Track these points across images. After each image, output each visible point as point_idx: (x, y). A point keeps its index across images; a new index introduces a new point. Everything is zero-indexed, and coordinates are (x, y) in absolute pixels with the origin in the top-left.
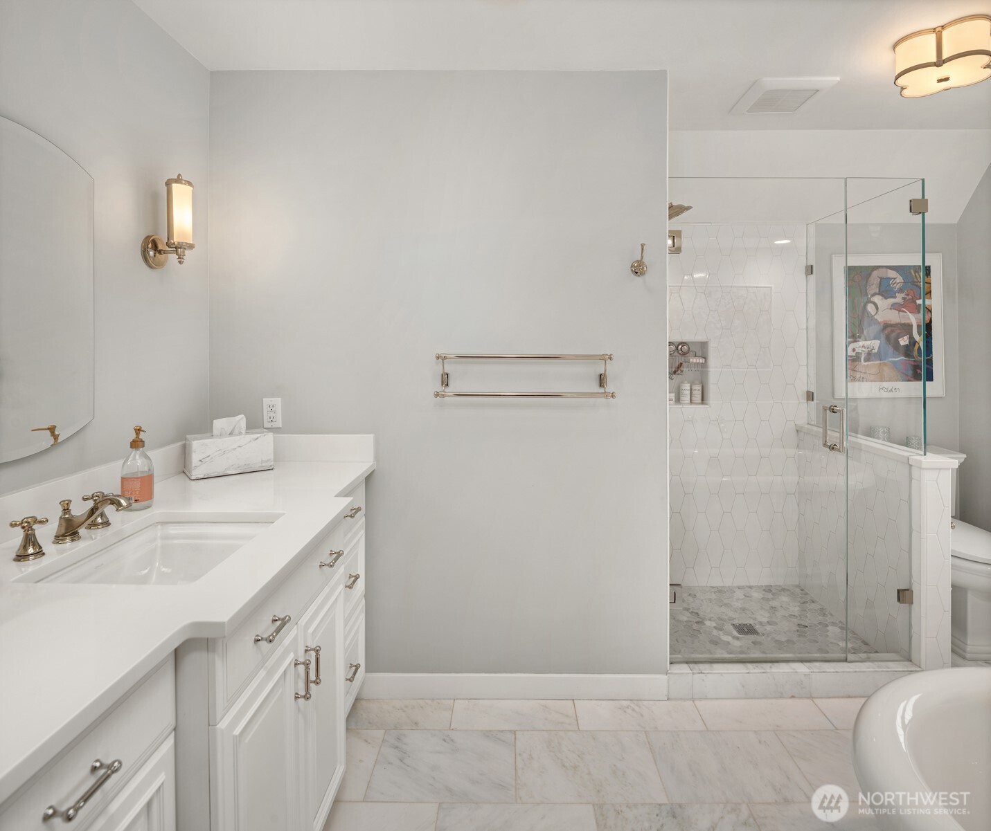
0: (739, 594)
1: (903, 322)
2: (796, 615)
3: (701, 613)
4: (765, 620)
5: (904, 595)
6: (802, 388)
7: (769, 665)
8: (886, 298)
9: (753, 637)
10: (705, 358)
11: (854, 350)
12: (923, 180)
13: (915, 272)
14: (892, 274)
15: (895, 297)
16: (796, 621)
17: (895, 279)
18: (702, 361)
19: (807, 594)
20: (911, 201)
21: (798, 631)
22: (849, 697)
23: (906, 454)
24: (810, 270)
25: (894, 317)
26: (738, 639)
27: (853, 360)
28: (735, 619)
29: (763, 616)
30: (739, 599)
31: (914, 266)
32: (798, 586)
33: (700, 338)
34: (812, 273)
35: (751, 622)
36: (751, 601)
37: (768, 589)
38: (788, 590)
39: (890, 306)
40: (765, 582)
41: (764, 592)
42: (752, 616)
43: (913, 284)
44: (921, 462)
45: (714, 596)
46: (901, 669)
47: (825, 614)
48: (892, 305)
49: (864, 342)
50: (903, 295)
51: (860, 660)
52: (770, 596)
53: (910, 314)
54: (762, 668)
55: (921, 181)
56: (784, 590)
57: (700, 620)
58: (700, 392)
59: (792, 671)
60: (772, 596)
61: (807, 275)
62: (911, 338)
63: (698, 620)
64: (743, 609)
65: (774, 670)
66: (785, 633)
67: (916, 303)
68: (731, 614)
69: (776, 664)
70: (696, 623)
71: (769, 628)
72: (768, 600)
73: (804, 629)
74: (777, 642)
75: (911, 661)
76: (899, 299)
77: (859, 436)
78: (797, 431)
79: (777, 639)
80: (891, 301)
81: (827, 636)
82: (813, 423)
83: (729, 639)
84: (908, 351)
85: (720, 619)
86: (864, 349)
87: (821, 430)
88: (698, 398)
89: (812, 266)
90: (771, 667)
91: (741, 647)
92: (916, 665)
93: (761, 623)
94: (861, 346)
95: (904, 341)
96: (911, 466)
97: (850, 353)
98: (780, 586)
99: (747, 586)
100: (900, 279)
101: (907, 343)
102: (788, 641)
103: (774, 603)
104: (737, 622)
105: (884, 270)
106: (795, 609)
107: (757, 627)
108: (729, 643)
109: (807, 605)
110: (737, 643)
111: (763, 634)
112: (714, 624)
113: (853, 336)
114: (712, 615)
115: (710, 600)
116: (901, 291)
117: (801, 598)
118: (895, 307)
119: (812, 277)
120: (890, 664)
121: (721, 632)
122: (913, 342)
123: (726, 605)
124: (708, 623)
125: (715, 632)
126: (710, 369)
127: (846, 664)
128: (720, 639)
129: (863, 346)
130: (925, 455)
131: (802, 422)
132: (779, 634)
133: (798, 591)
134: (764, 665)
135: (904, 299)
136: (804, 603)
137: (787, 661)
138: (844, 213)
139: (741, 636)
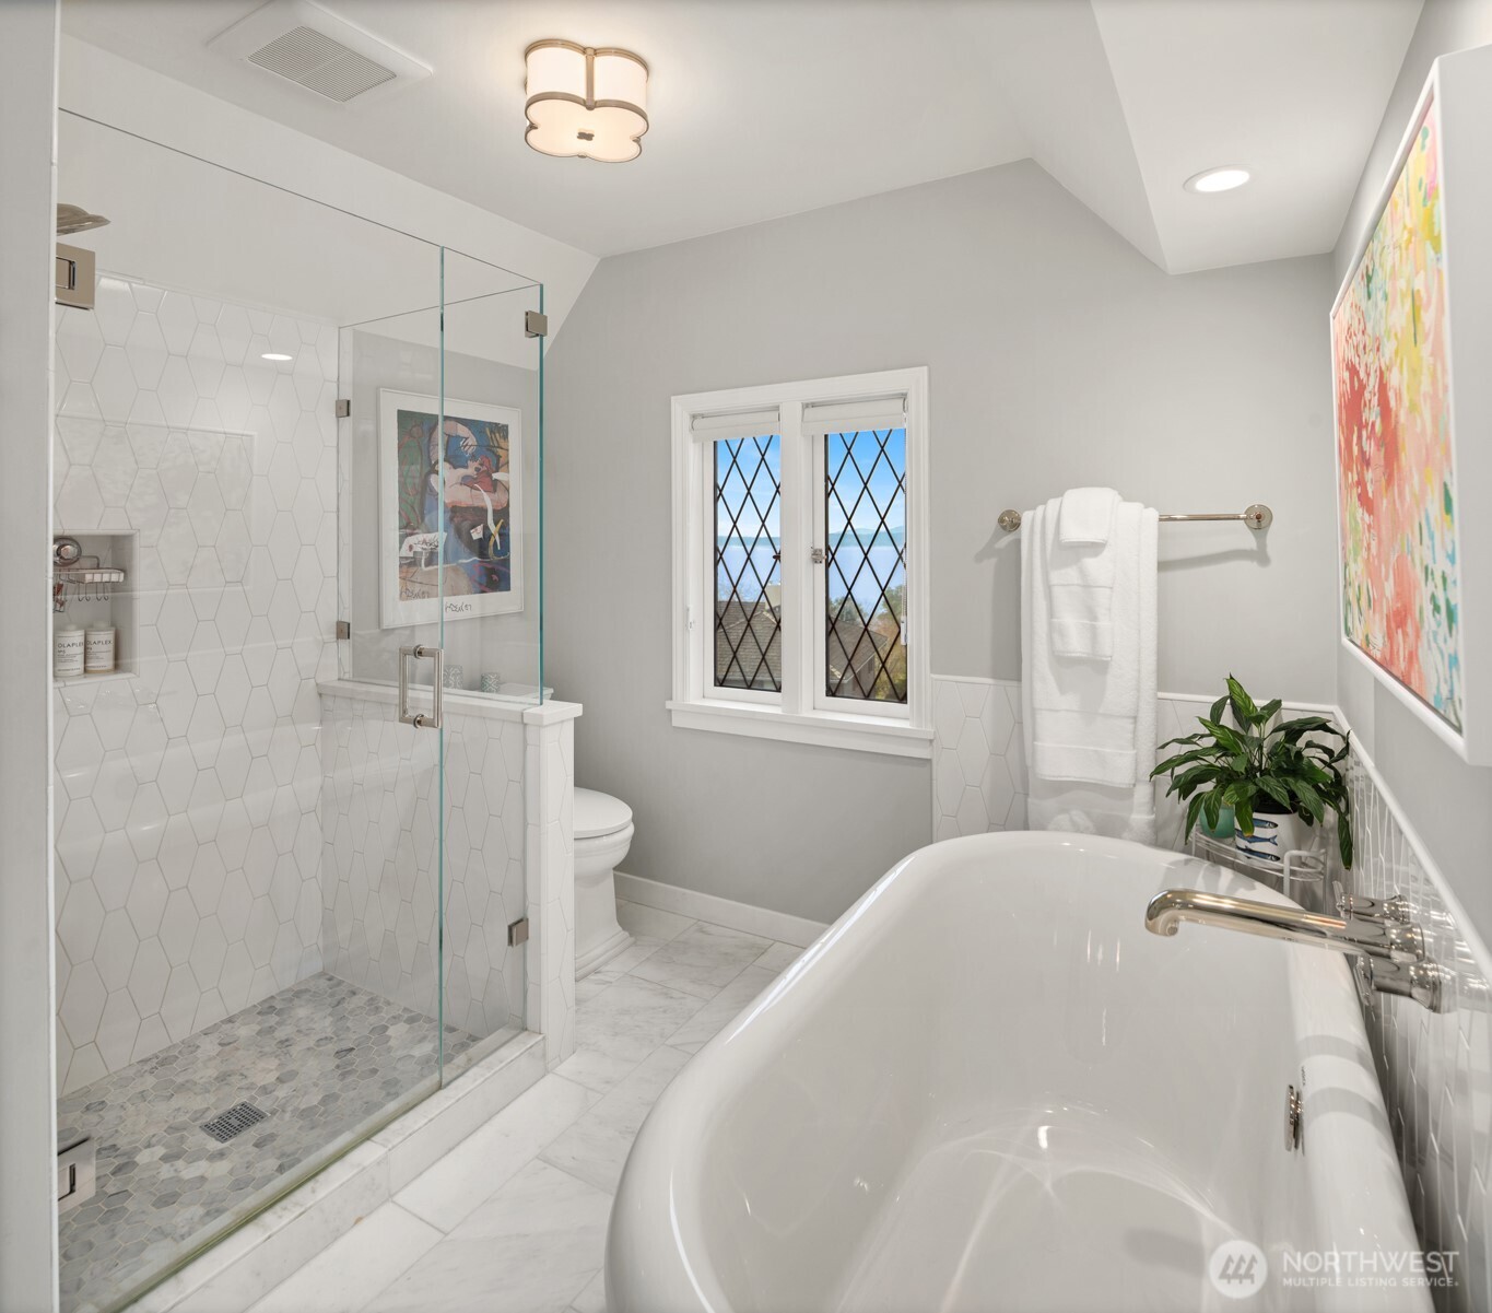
0: (209, 1047)
1: (476, 505)
2: (330, 1035)
3: (123, 1143)
4: (271, 1078)
5: (518, 931)
6: (330, 618)
7: (310, 1185)
8: (455, 468)
9: (252, 1133)
10: (123, 570)
11: (411, 547)
12: (542, 286)
13: (491, 432)
14: (463, 431)
15: (466, 467)
16: (332, 1047)
17: (466, 439)
18: (116, 577)
19: (340, 983)
20: (527, 314)
21: (338, 1067)
22: (450, 1150)
23: (518, 708)
24: (345, 408)
25: (464, 496)
26: (221, 1155)
27: (409, 564)
28: (208, 1109)
29: (265, 1072)
30: (210, 1059)
31: (490, 423)
32: (322, 974)
33: (113, 526)
34: (348, 414)
35: (244, 1098)
36: (237, 1049)
37: (268, 1008)
38: (307, 991)
39: (460, 481)
40: (259, 994)
41: (260, 1018)
42: (244, 1083)
43: (488, 450)
44: (541, 716)
45: (150, 1081)
46: (518, 1054)
47: (377, 1008)
48: (463, 478)
49: (425, 535)
50: (476, 464)
51: (460, 1071)
52: (273, 1019)
53: (485, 494)
54: (296, 1204)
55: (539, 288)
56: (298, 994)
57: (124, 1160)
58: (111, 647)
59: (355, 1171)
60: (278, 1019)
61: (338, 417)
62: (486, 528)
63: (117, 1162)
64: (223, 1078)
65: (321, 1194)
66: (316, 1085)
67: (491, 477)
68: (197, 1103)
69: (321, 1177)
70: (113, 1173)
71: (282, 1092)
72: (271, 1030)
73: (349, 1057)
74: (305, 1114)
75: (526, 1029)
76: (470, 471)
77: (417, 686)
78: (320, 695)
79: (303, 1107)
80: (461, 472)
81: (389, 1049)
82: (347, 676)
83: (202, 1167)
84: (481, 547)
85: (172, 1129)
86: (425, 547)
87: (396, 692)
88: (104, 658)
89: (348, 402)
90: (313, 1191)
91: (231, 1172)
92: (534, 1032)
93: (265, 1090)
94: (418, 541)
95: (477, 534)
96: (525, 725)
97: (405, 552)
98: (288, 990)
99: (222, 1022)
100: (472, 441)
101: (481, 536)
102: (325, 1100)
103: (281, 1034)
104: (211, 1117)
105: (453, 423)
106: (324, 1024)
107: (262, 1104)
108: (202, 1179)
109: (346, 1005)
110: (222, 1167)
111: (273, 1113)
112: (160, 1151)
113: (408, 527)
114: (152, 1131)
115: (142, 1095)
116: (473, 457)
117: (332, 995)
118: (467, 481)
119: (347, 422)
120: (503, 1052)
121: (180, 1163)
122: (487, 535)
123: (182, 1088)
124: (143, 1158)
125: (166, 1171)
126: (137, 594)
127: (442, 1093)
128: (179, 1180)
129: (424, 542)
130: (541, 704)
131: (329, 677)
132: (306, 1093)
133: (323, 983)
134: (299, 1195)
135: (477, 469)
136: (339, 1003)
137: (340, 1155)
138: (438, 311)
139: (227, 1144)
